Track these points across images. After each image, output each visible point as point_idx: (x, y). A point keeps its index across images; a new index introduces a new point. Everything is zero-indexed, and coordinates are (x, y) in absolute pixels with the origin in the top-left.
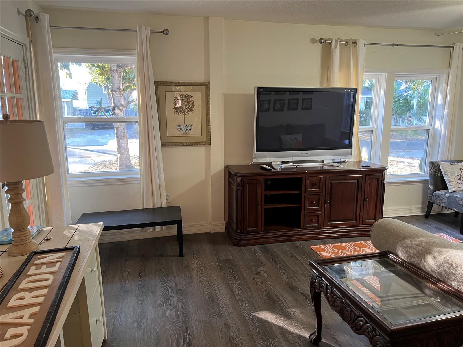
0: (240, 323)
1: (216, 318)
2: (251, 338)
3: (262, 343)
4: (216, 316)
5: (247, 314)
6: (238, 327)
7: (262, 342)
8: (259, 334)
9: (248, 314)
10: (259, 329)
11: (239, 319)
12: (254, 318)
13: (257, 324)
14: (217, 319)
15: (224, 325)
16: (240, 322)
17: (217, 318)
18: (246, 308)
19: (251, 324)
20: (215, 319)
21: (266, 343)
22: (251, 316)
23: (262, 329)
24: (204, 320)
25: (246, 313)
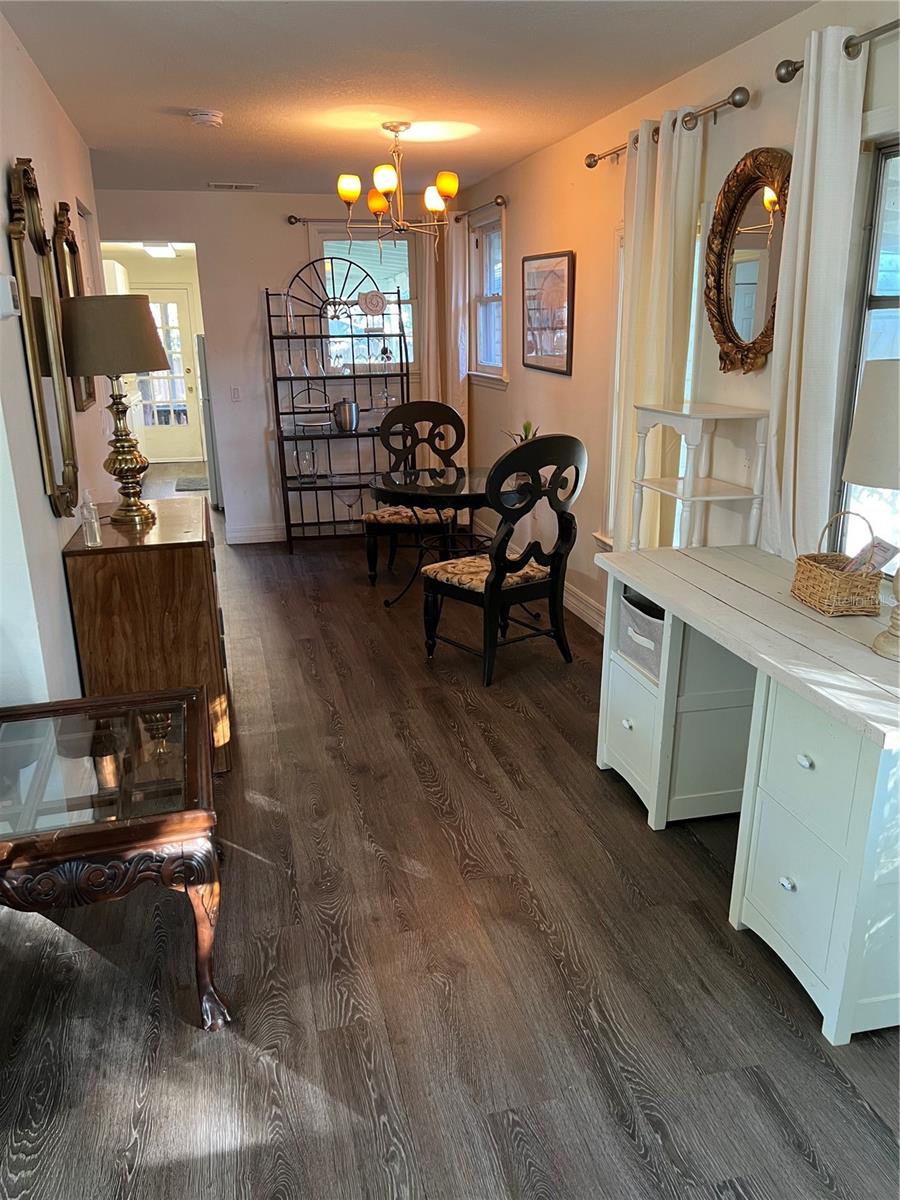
0: (427, 1093)
1: (513, 1111)
2: (396, 1033)
3: (369, 1016)
4: (516, 1123)
5: (400, 1140)
6: (432, 1072)
7: (366, 1019)
8: (369, 1045)
9: (395, 1134)
10: (369, 1065)
11: (429, 1110)
12: (375, 1114)
13: (370, 1085)
14: (505, 1107)
15: (480, 1080)
16: (425, 1095)
17: (506, 1111)
18: (397, 1168)
19: (389, 1088)
20: (513, 1106)
21: (357, 1016)
22: (384, 1124)
23: (358, 1065)
24: (553, 1102)
25: (401, 1143)
